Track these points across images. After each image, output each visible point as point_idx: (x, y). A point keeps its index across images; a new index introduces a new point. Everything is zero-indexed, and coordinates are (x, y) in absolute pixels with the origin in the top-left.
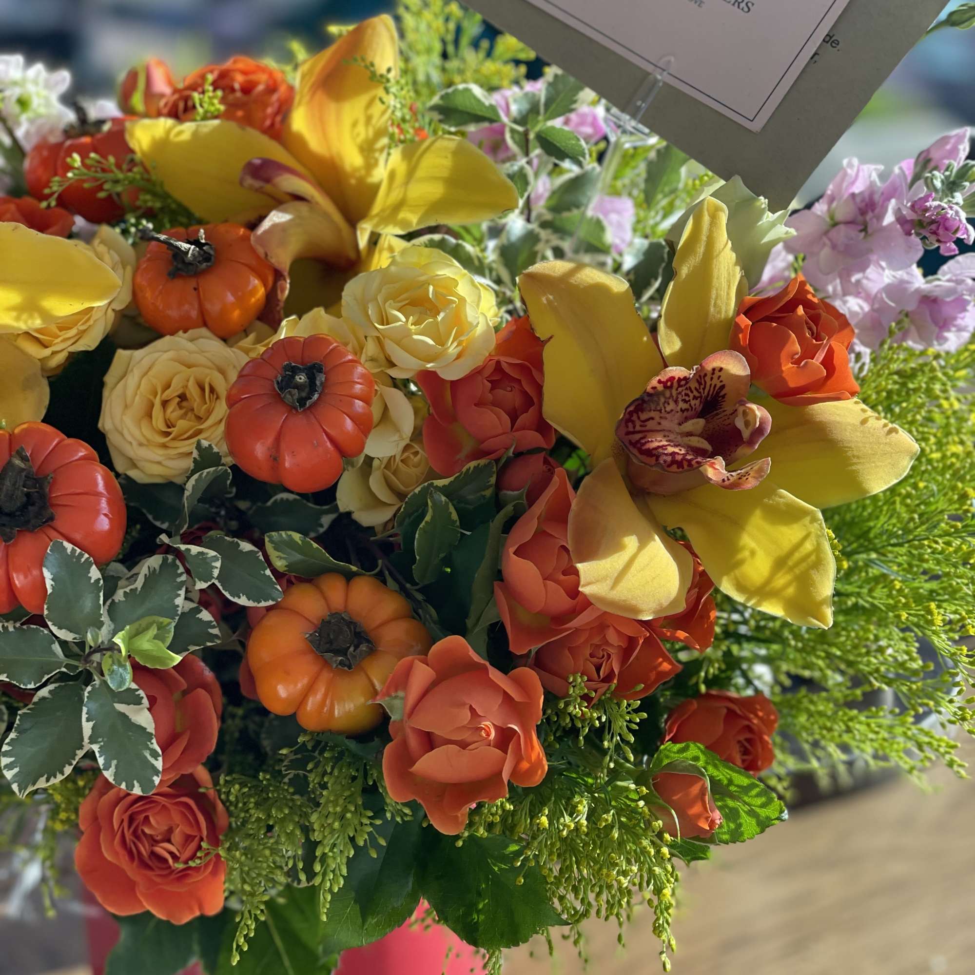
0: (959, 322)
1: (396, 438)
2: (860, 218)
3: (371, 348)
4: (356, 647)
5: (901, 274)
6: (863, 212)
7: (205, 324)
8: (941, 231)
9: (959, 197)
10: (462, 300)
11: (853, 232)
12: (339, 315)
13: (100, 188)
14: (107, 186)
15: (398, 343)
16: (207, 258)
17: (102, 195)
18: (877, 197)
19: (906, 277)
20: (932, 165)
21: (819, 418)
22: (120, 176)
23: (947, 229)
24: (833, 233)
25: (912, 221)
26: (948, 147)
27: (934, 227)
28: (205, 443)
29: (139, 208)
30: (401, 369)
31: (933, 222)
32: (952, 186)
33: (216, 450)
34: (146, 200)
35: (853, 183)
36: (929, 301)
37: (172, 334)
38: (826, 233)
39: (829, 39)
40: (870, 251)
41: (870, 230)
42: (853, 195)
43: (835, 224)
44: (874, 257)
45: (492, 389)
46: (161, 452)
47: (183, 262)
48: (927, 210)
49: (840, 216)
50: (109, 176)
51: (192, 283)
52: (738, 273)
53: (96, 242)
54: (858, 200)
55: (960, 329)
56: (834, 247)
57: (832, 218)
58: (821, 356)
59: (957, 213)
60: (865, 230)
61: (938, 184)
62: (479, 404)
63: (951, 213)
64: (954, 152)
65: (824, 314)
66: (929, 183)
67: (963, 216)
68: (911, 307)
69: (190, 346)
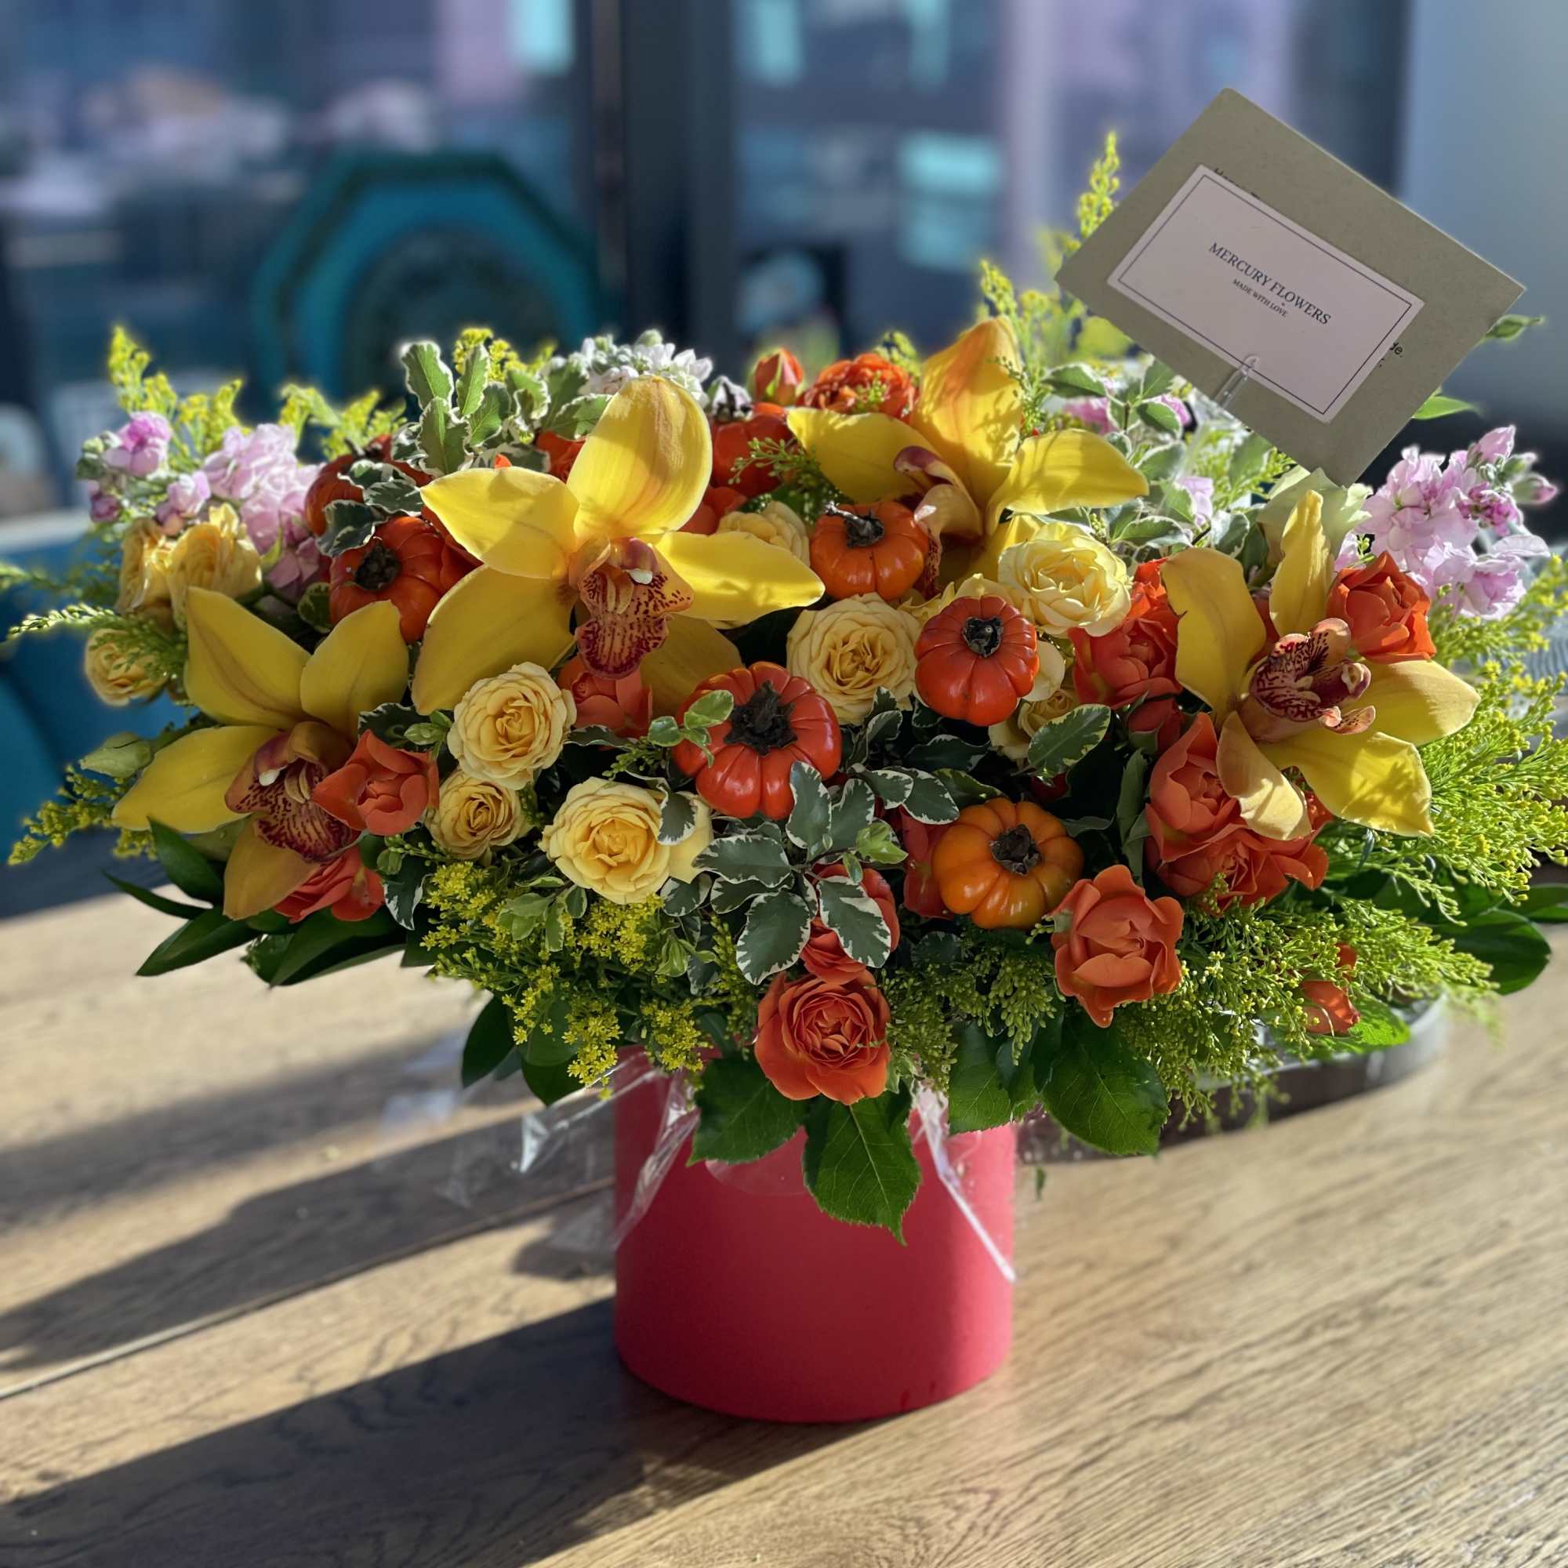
0: (1509, 594)
1: (1047, 684)
2: (1424, 503)
3: (1027, 610)
4: (1030, 856)
5: (1458, 551)
6: (1426, 498)
7: (876, 590)
8: (1495, 515)
9: (1509, 486)
10: (1101, 569)
11: (1418, 513)
12: (995, 580)
13: (771, 468)
14: (778, 467)
15: (1049, 605)
16: (878, 531)
17: (772, 474)
18: (1438, 485)
19: (1462, 554)
20: (1482, 459)
21: (1402, 672)
22: (789, 458)
23: (1499, 513)
24: (1400, 514)
25: (1469, 507)
26: (1499, 442)
27: (1488, 511)
28: (884, 690)
29: (800, 486)
30: (1054, 627)
31: (1488, 507)
32: (1502, 477)
33: (892, 696)
34: (806, 479)
35: (1415, 472)
36: (1481, 575)
37: (849, 596)
38: (1394, 515)
39: (1396, 348)
40: (1432, 532)
41: (1433, 512)
42: (1418, 484)
43: (1401, 508)
44: (1437, 537)
45: (1131, 643)
46: (842, 698)
47: (858, 534)
48: (1481, 497)
49: (1405, 501)
50: (780, 457)
51: (868, 554)
52: (1326, 551)
53: (773, 516)
54: (1423, 487)
55: (1509, 600)
56: (1402, 526)
57: (1398, 503)
58: (1404, 620)
59: (1509, 501)
60: (1428, 511)
61: (1491, 475)
62: (1124, 656)
63: (1503, 500)
64: (1503, 447)
65: (1408, 587)
66: (1484, 475)
67: (1514, 502)
68: (1467, 579)
69: (864, 608)
